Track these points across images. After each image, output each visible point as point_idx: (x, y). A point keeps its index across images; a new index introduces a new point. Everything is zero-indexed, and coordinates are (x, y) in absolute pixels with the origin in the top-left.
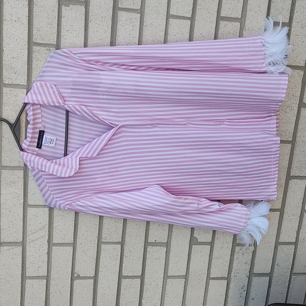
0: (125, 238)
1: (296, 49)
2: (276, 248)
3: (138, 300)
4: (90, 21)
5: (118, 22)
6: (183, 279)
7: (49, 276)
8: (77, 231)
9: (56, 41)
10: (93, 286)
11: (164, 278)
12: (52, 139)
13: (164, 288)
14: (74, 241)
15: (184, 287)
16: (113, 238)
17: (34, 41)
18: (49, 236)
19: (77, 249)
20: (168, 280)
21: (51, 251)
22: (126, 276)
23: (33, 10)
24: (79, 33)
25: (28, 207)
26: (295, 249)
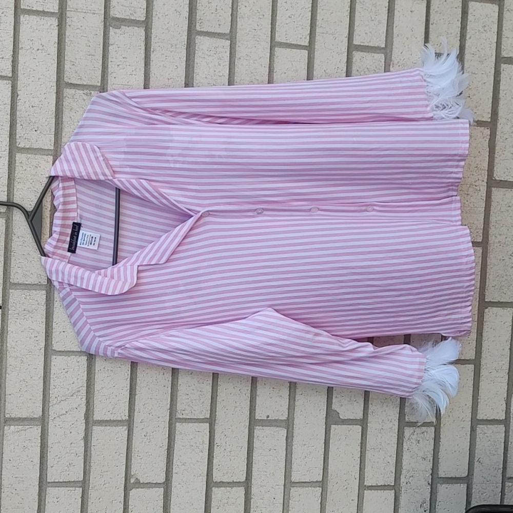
0: (216, 412)
1: (474, 95)
2: (473, 430)
4: (153, 51)
5: (196, 52)
6: (318, 488)
7: (87, 482)
8: (135, 399)
9: (100, 81)
10: (162, 501)
11: (284, 486)
12: (92, 237)
13: (285, 506)
14: (129, 416)
15: (321, 503)
16: (195, 410)
17: (66, 80)
18: (87, 407)
19: (134, 432)
20: (293, 490)
21: (90, 434)
22: (220, 482)
23: (65, 35)
24: (135, 69)
25: (52, 354)
26: (505, 432)
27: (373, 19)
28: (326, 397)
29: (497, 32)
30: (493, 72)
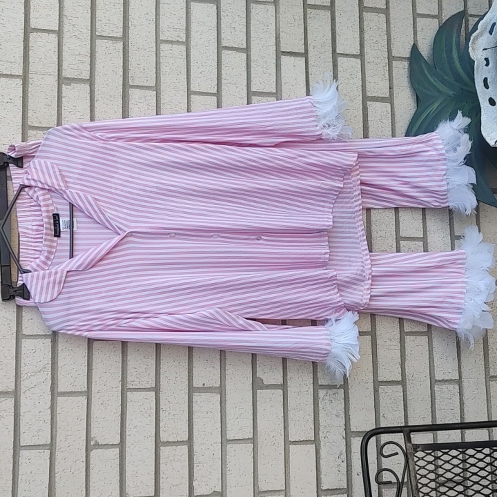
0: (160, 382)
2: (376, 391)
3: (188, 482)
4: (96, 101)
5: (130, 100)
6: (250, 444)
7: (54, 445)
8: (92, 373)
9: (56, 123)
10: (119, 460)
11: (221, 443)
13: (224, 461)
14: (88, 388)
15: (253, 457)
16: (142, 381)
17: (30, 124)
18: (52, 381)
19: (92, 401)
20: (229, 446)
21: (55, 404)
22: (167, 442)
23: (28, 91)
25: (23, 338)
26: (403, 391)
27: (265, 72)
28: (251, 366)
29: (362, 79)
30: (362, 108)
